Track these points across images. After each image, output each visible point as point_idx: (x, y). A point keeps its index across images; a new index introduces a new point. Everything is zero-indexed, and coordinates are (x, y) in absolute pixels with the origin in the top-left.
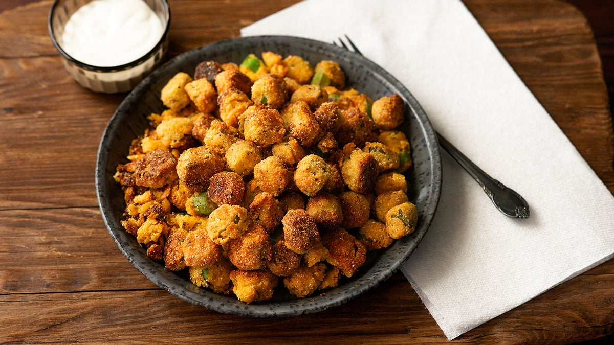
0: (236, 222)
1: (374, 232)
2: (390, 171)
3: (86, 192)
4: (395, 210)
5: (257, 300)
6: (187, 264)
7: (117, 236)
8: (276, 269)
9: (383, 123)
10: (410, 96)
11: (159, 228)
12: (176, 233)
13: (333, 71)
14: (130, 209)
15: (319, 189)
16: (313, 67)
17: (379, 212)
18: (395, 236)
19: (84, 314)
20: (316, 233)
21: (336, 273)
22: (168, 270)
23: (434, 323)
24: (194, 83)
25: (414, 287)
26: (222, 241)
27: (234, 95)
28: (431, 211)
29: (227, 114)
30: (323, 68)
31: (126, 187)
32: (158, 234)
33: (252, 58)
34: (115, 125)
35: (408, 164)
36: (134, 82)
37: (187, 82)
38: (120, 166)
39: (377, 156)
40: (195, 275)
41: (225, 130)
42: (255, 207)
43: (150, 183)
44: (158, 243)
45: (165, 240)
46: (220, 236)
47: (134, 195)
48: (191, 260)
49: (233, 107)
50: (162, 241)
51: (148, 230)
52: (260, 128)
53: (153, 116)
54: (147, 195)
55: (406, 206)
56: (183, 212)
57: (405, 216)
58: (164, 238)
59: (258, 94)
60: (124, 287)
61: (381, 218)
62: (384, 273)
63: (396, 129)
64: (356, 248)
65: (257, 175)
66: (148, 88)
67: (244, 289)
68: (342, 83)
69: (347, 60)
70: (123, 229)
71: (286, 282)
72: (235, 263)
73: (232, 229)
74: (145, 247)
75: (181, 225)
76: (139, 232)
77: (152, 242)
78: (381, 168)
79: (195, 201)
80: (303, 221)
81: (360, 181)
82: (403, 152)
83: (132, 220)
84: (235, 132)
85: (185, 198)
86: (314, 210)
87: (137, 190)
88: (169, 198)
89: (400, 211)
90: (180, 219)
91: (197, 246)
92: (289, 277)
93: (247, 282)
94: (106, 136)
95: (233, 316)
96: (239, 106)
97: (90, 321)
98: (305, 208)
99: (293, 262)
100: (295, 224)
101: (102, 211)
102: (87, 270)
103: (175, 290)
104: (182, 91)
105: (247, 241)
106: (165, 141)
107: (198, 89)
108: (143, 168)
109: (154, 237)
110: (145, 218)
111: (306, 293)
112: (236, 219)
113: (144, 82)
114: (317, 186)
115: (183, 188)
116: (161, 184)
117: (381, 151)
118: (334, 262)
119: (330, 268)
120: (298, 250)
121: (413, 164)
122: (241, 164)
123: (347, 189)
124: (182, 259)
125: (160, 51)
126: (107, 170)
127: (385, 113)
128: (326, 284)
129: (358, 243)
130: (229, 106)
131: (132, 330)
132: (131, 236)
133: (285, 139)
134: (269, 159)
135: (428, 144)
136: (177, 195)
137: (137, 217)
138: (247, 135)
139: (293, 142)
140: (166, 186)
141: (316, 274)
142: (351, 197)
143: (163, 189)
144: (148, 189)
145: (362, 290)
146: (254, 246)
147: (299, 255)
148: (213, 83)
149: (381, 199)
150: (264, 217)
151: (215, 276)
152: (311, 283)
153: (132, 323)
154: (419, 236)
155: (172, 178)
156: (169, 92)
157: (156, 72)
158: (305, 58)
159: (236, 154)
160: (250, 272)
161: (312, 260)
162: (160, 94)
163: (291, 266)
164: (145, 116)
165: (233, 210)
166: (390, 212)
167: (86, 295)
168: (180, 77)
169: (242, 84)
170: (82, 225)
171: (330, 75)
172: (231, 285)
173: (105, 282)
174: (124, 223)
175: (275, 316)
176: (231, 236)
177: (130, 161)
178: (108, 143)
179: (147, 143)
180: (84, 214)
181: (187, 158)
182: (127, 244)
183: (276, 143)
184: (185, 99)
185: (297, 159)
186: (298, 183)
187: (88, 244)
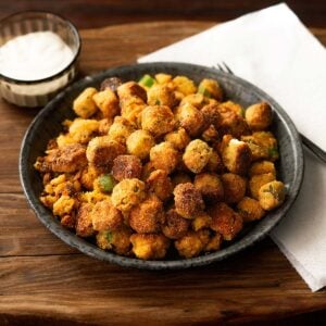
0: (135, 191)
1: (249, 206)
2: (261, 160)
3: (12, 181)
4: (267, 186)
5: (152, 256)
6: (95, 227)
7: (37, 208)
8: (168, 232)
9: (254, 124)
10: (276, 105)
11: (72, 202)
12: (85, 206)
13: (214, 87)
14: (47, 188)
15: (203, 165)
16: (197, 84)
17: (253, 190)
18: (266, 207)
19: (9, 274)
20: (201, 201)
21: (218, 238)
22: (79, 236)
23: (300, 279)
24: (101, 93)
25: (283, 251)
26: (124, 207)
27: (134, 99)
28: (296, 189)
29: (127, 114)
30: (205, 84)
31: (44, 173)
32: (70, 207)
33: (147, 78)
34: (35, 128)
35: (275, 156)
36: (51, 96)
37: (94, 93)
38: (39, 158)
39: (251, 146)
40: (101, 239)
41: (125, 123)
42: (151, 182)
43: (64, 168)
44: (70, 214)
45: (76, 213)
46: (122, 203)
47: (50, 180)
48: (98, 224)
49: (132, 108)
50: (73, 214)
51: (62, 204)
52: (155, 119)
53: (67, 122)
54: (61, 177)
55: (275, 183)
56: (91, 189)
57: (274, 190)
58: (75, 210)
59: (152, 98)
60: (42, 253)
61: (255, 195)
62: (258, 235)
63: (266, 130)
64: (234, 217)
65: (152, 157)
66: (62, 100)
67: (141, 248)
68: (220, 97)
69: (224, 80)
70: (42, 204)
71: (177, 243)
72: (134, 227)
73: (132, 196)
74: (59, 218)
75: (89, 200)
76: (55, 205)
77: (66, 214)
78: (254, 156)
79: (101, 181)
80: (190, 191)
81: (237, 162)
82: (272, 147)
83: (49, 197)
84: (134, 125)
85: (93, 180)
86: (199, 185)
87: (53, 175)
88: (79, 180)
89: (270, 187)
90: (88, 195)
91: (103, 213)
92: (180, 239)
93: (145, 242)
94: (28, 135)
95: (133, 269)
96: (137, 108)
97: (14, 279)
98: (193, 181)
99: (182, 227)
100: (184, 193)
101: (27, 195)
102: (12, 240)
103: (84, 248)
104: (91, 101)
105: (144, 207)
106: (76, 138)
107: (104, 98)
108: (58, 156)
109: (67, 209)
110: (60, 195)
111: (193, 252)
112: (136, 189)
113: (59, 96)
114: (202, 164)
115: (92, 170)
116: (73, 168)
117: (254, 143)
118: (217, 228)
119: (213, 234)
120: (186, 215)
121: (280, 157)
122: (139, 148)
123: (227, 171)
124: (91, 225)
125: (73, 70)
126: (28, 160)
127: (256, 115)
128: (211, 246)
129: (236, 214)
130: (128, 109)
131: (48, 285)
132: (48, 209)
133: (175, 129)
134: (162, 144)
135: (292, 139)
136: (86, 177)
137: (53, 195)
138: (144, 125)
139: (182, 131)
140: (77, 171)
141: (202, 237)
142: (230, 177)
143: (74, 173)
144: (62, 173)
145: (240, 248)
146: (150, 210)
147: (187, 220)
148: (116, 93)
149: (254, 180)
150: (159, 189)
151: (118, 240)
152: (198, 245)
153: (49, 280)
154: (287, 208)
155: (83, 164)
156: (79, 103)
157: (69, 89)
158: (190, 78)
159: (135, 141)
160: (147, 234)
161: (199, 223)
162: (72, 105)
163: (181, 229)
164: (60, 122)
165: (133, 182)
166: (262, 188)
167: (10, 259)
168: (89, 91)
169: (139, 93)
170: (7, 206)
171: (210, 89)
172: (131, 246)
173: (27, 249)
174: (42, 199)
175: (168, 268)
176: (131, 202)
177: (47, 155)
178: (30, 140)
179: (61, 140)
180: (10, 198)
181: (95, 143)
182: (44, 214)
183: (168, 133)
184: (92, 108)
185: (185, 144)
186: (186, 162)
187: (12, 221)
